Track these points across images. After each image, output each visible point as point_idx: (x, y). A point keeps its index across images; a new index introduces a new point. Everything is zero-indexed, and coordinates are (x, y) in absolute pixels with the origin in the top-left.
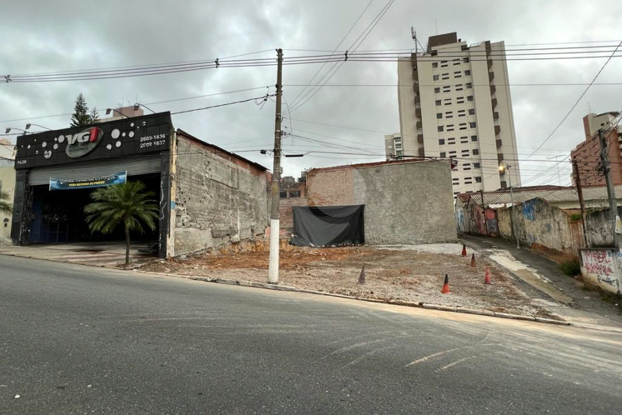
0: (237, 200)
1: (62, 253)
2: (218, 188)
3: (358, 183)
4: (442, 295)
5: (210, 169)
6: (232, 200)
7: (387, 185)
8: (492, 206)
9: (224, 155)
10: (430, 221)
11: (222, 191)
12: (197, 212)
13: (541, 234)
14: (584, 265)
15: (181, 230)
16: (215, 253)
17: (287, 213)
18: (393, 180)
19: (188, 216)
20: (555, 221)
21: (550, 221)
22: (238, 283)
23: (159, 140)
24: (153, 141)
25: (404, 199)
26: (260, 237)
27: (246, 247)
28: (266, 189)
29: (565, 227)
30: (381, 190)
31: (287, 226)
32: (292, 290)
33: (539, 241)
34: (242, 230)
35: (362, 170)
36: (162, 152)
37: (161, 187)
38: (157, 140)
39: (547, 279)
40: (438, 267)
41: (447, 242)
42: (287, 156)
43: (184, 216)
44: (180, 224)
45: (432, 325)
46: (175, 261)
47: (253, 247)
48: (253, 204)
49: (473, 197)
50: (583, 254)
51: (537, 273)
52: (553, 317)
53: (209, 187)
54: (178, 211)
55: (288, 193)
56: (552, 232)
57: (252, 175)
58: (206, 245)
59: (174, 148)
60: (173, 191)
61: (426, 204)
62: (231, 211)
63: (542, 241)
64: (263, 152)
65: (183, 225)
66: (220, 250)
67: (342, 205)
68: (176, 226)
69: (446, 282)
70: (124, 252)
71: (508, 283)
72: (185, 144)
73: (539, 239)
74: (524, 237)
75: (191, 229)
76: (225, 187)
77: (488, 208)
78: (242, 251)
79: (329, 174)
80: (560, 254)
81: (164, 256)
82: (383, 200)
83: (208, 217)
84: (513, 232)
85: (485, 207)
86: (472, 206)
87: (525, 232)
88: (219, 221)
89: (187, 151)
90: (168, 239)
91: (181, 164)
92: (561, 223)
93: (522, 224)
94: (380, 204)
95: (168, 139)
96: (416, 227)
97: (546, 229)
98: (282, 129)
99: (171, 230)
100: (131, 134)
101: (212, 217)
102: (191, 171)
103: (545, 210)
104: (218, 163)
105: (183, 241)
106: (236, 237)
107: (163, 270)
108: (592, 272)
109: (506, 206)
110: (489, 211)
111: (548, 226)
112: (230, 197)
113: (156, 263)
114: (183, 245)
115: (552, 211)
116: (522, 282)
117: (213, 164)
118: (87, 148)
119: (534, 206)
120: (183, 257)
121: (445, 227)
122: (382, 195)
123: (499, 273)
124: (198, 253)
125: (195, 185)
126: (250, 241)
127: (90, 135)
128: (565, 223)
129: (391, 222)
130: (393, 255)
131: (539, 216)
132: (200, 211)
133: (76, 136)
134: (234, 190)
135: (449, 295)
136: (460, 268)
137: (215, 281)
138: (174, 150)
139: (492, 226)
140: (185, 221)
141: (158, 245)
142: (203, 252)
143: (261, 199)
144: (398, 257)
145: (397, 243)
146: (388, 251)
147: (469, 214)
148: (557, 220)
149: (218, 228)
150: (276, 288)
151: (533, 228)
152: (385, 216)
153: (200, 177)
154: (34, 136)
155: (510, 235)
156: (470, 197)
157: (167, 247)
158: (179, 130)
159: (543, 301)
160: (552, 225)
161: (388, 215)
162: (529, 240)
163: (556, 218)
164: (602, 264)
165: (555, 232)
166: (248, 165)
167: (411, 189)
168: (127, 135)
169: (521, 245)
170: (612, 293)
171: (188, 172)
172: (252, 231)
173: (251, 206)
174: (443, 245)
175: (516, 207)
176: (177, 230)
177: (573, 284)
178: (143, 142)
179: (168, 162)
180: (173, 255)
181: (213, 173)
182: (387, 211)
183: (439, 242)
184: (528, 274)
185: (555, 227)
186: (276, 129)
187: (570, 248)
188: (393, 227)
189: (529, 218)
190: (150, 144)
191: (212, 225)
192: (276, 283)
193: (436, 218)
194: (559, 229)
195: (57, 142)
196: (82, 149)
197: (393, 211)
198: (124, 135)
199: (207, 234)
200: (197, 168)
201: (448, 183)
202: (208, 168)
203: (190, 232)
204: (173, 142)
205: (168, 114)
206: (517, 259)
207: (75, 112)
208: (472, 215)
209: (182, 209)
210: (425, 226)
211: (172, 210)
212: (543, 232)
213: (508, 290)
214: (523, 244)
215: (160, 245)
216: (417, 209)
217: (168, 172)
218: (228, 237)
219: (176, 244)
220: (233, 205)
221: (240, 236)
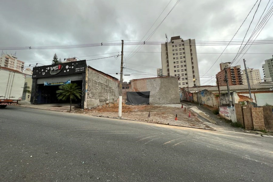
0: (108, 89)
1: (48, 107)
2: (102, 86)
3: (148, 84)
4: (175, 121)
6: (106, 89)
7: (158, 85)
8: (191, 92)
9: (104, 74)
12: (95, 93)
14: (220, 111)
15: (89, 99)
16: (100, 107)
17: (125, 94)
18: (160, 83)
19: (92, 95)
20: (211, 97)
21: (209, 97)
22: (108, 117)
23: (82, 69)
24: (80, 69)
25: (163, 90)
26: (115, 102)
27: (111, 105)
28: (118, 86)
29: (214, 99)
30: (156, 86)
31: (125, 98)
32: (126, 119)
33: (206, 103)
34: (110, 99)
35: (149, 80)
36: (83, 73)
37: (83, 85)
38: (81, 69)
39: (209, 116)
40: (174, 112)
41: (177, 103)
42: (125, 75)
43: (90, 95)
44: (89, 97)
45: (172, 131)
46: (87, 110)
47: (113, 105)
48: (113, 91)
49: (185, 89)
50: (220, 107)
51: (205, 113)
52: (210, 128)
53: (99, 85)
54: (88, 93)
55: (125, 87)
57: (113, 82)
58: (97, 104)
59: (87, 72)
60: (87, 86)
61: (170, 91)
62: (106, 93)
64: (117, 74)
65: (90, 97)
66: (102, 106)
68: (88, 98)
69: (176, 117)
70: (70, 107)
71: (196, 117)
72: (91, 71)
74: (201, 102)
76: (104, 85)
77: (190, 93)
79: (139, 81)
80: (213, 107)
81: (83, 108)
83: (98, 95)
84: (198, 101)
86: (185, 92)
87: (202, 100)
88: (102, 96)
89: (91, 73)
90: (84, 102)
91: (89, 78)
92: (213, 98)
93: (201, 98)
95: (85, 69)
96: (167, 98)
97: (208, 99)
98: (123, 66)
99: (86, 99)
100: (73, 67)
101: (100, 95)
102: (93, 80)
103: (208, 93)
104: (102, 77)
105: (90, 103)
106: (108, 102)
107: (83, 113)
108: (223, 113)
109: (195, 92)
113: (81, 110)
115: (210, 94)
116: (201, 116)
117: (100, 77)
118: (57, 72)
119: (204, 92)
120: (90, 108)
121: (176, 99)
122: (156, 88)
123: (193, 114)
124: (95, 107)
125: (94, 84)
126: (112, 103)
127: (58, 67)
129: (159, 97)
130: (159, 108)
131: (206, 95)
133: (53, 67)
134: (107, 86)
135: (177, 121)
136: (181, 112)
137: (100, 117)
139: (191, 98)
140: (91, 96)
142: (97, 107)
143: (116, 89)
144: (161, 108)
145: (161, 104)
146: (158, 106)
148: (212, 97)
149: (102, 99)
150: (121, 119)
151: (204, 99)
153: (96, 82)
154: (39, 67)
155: (197, 101)
157: (84, 105)
158: (89, 66)
159: (207, 122)
161: (158, 95)
162: (203, 103)
164: (226, 111)
165: (211, 100)
166: (112, 78)
167: (165, 86)
168: (71, 67)
169: (200, 105)
170: (229, 120)
172: (113, 100)
175: (199, 92)
176: (88, 99)
178: (77, 70)
179: (85, 77)
180: (86, 108)
181: (100, 80)
182: (157, 93)
183: (174, 104)
184: (202, 114)
186: (121, 66)
187: (216, 105)
188: (159, 99)
189: (203, 96)
190: (79, 70)
191: (100, 98)
192: (121, 117)
193: (173, 96)
195: (47, 69)
196: (55, 72)
197: (159, 93)
198: (70, 67)
199: (98, 101)
200: (95, 79)
201: (177, 84)
202: (98, 79)
203: (92, 100)
204: (87, 70)
205: (85, 61)
206: (199, 109)
207: (53, 60)
208: (185, 95)
209: (89, 92)
210: (170, 98)
211: (86, 93)
212: (207, 101)
213: (196, 119)
214: (201, 104)
215: (82, 104)
216: (167, 93)
217: (85, 80)
218: (105, 102)
219: (87, 104)
220: (107, 91)
221: (109, 102)
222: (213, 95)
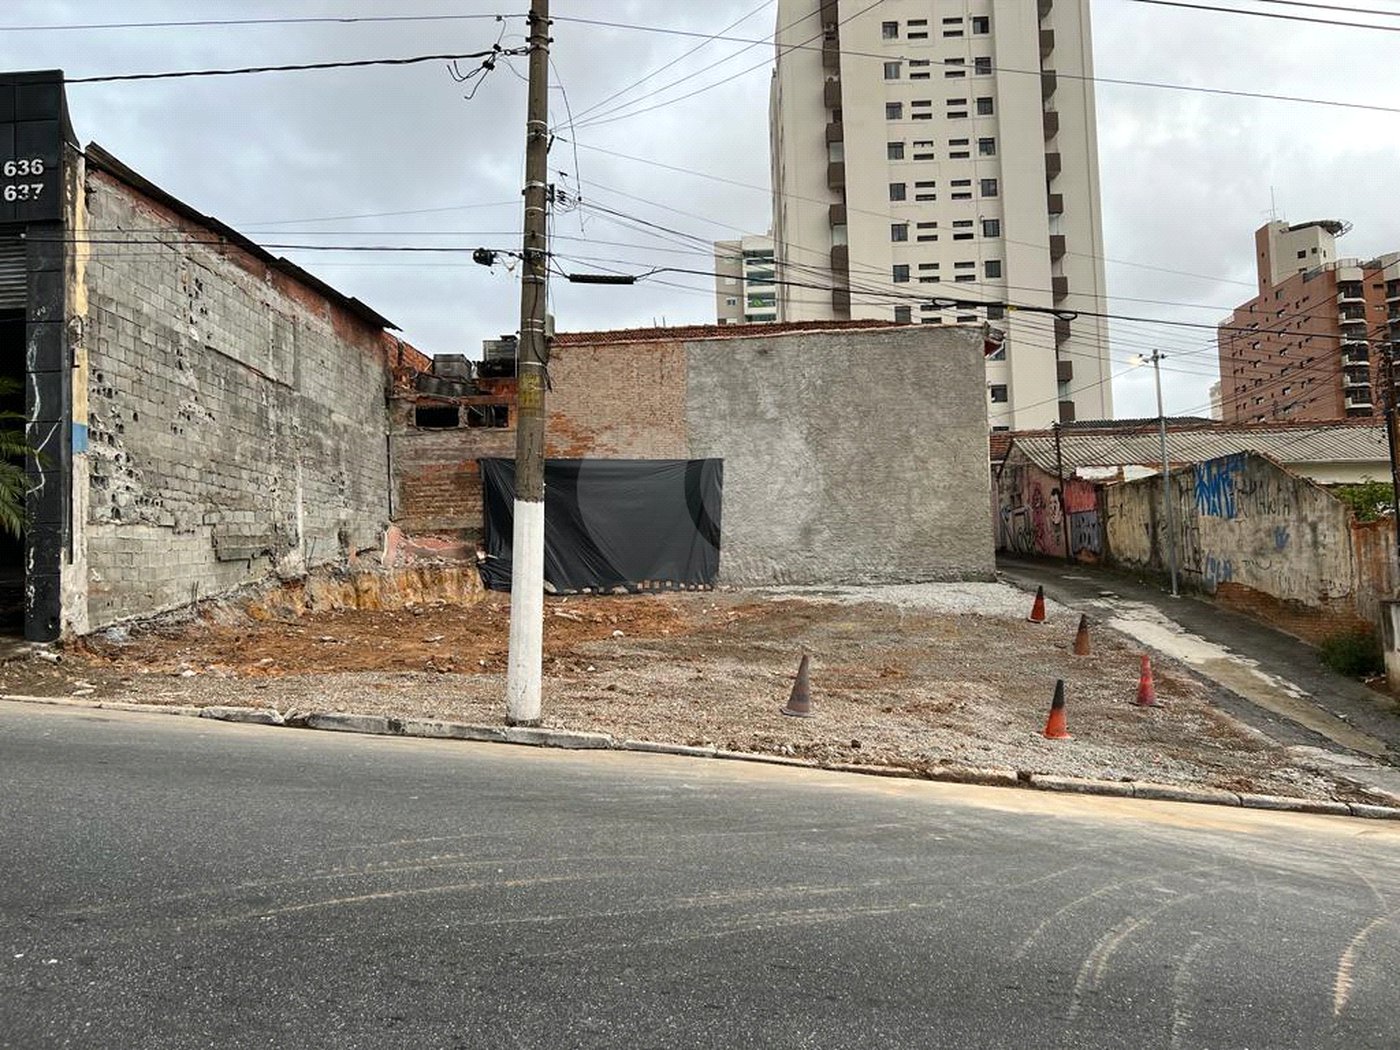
0: (293, 428)
2: (233, 385)
3: (700, 389)
4: (1053, 743)
5: (204, 312)
6: (279, 427)
7: (792, 399)
8: (1086, 473)
9: (249, 261)
10: (920, 514)
11: (245, 393)
12: (165, 468)
13: (1250, 558)
15: (107, 533)
16: (227, 618)
17: (459, 480)
18: (811, 385)
19: (132, 483)
20: (1302, 519)
21: (1287, 519)
22: (396, 728)
23: (15, 180)
25: (843, 446)
26: (365, 563)
27: (327, 595)
28: (381, 395)
29: (1334, 537)
30: (772, 413)
31: (461, 525)
32: (602, 746)
33: (1242, 577)
34: (313, 534)
35: (715, 347)
36: (30, 230)
37: (30, 366)
38: (6, 179)
39: (1293, 686)
40: (979, 656)
41: (967, 578)
42: (574, 278)
43: (118, 481)
44: (104, 511)
46: (91, 651)
47: (346, 596)
48: (343, 446)
49: (1023, 444)
51: (1260, 668)
52: (1379, 799)
53: (201, 375)
55: (462, 412)
56: (1292, 555)
57: (340, 344)
58: (194, 589)
59: (79, 219)
60: (80, 384)
61: (909, 462)
62: (274, 469)
63: (1255, 578)
64: (484, 257)
65: (117, 513)
66: (245, 605)
67: (647, 457)
68: (93, 521)
69: (1058, 703)
71: (1196, 701)
72: (116, 209)
73: (1243, 571)
74: (1193, 567)
75: (142, 529)
76: (254, 379)
77: (1075, 478)
78: (316, 609)
79: (606, 353)
80: (1315, 613)
81: (48, 625)
82: (778, 446)
83: (200, 488)
84: (1155, 550)
85: (1066, 474)
86: (1017, 471)
87: (1197, 551)
88: (236, 503)
89: (123, 237)
90: (62, 567)
91: (105, 286)
92: (1321, 527)
93: (1190, 528)
94: (767, 458)
95: (54, 178)
96: (877, 531)
97: (1271, 543)
98: (552, 178)
99: (76, 536)
101: (214, 489)
102: (138, 312)
103: (1272, 489)
104: (230, 289)
105: (114, 574)
106: (293, 562)
109: (1121, 473)
110: (1075, 487)
111: (1280, 537)
112: (272, 416)
113: (24, 658)
114: (115, 590)
115: (1296, 493)
116: (1229, 695)
117: (214, 290)
119: (1232, 475)
120: (119, 634)
121: (960, 532)
122: (776, 428)
124: (169, 619)
125: (153, 367)
126: (337, 574)
128: (1335, 527)
129: (803, 516)
130: (828, 619)
131: (1249, 505)
132: (173, 465)
134: (284, 392)
135: (1070, 743)
136: (1043, 656)
137: (304, 724)
138: (79, 226)
139: (1088, 531)
140: (124, 499)
141: (22, 589)
142: (186, 614)
143: (368, 428)
144: (848, 626)
145: (817, 580)
146: (808, 606)
147: (1006, 496)
148: (1310, 520)
149: (233, 527)
150: (544, 741)
151: (1227, 540)
152: (782, 497)
153: (172, 336)
155: (1146, 558)
156: (1012, 444)
157: (63, 598)
158: (93, 146)
159: (1315, 750)
160: (1291, 531)
161: (792, 492)
162: (1208, 574)
163: (1307, 511)
165: (1300, 551)
166: (328, 306)
167: (866, 414)
169: (1181, 588)
171: (129, 316)
172: (344, 539)
173: (337, 451)
174: (955, 586)
175: (1173, 477)
176: (94, 531)
177: (1366, 699)
179: (60, 270)
180: (82, 628)
181: (213, 323)
182: (788, 482)
183: (942, 580)
184: (1238, 673)
185: (1301, 536)
186: (530, 177)
187: (1348, 597)
188: (807, 531)
189: (1213, 510)
191: (215, 518)
192: (535, 724)
193: (937, 506)
194: (1315, 544)
197: (807, 480)
199: (195, 552)
200: (159, 301)
201: (976, 398)
202: (198, 305)
203: (138, 542)
204: (74, 192)
205: (52, 81)
206: (1189, 630)
208: (1016, 498)
209: (110, 453)
210: (902, 530)
211: (75, 459)
212: (1259, 552)
213: (1212, 724)
214: (1190, 588)
215: (31, 591)
216: (879, 476)
217: (60, 307)
218: (265, 560)
219: (94, 589)
220: (280, 447)
221: (306, 560)
222: (1323, 501)
